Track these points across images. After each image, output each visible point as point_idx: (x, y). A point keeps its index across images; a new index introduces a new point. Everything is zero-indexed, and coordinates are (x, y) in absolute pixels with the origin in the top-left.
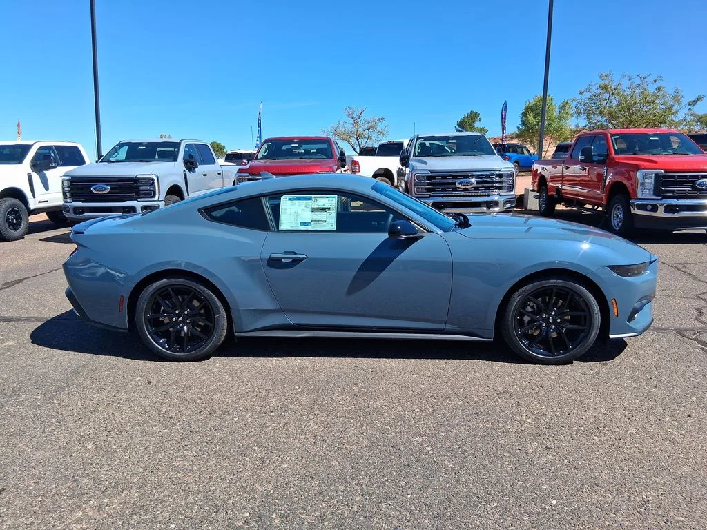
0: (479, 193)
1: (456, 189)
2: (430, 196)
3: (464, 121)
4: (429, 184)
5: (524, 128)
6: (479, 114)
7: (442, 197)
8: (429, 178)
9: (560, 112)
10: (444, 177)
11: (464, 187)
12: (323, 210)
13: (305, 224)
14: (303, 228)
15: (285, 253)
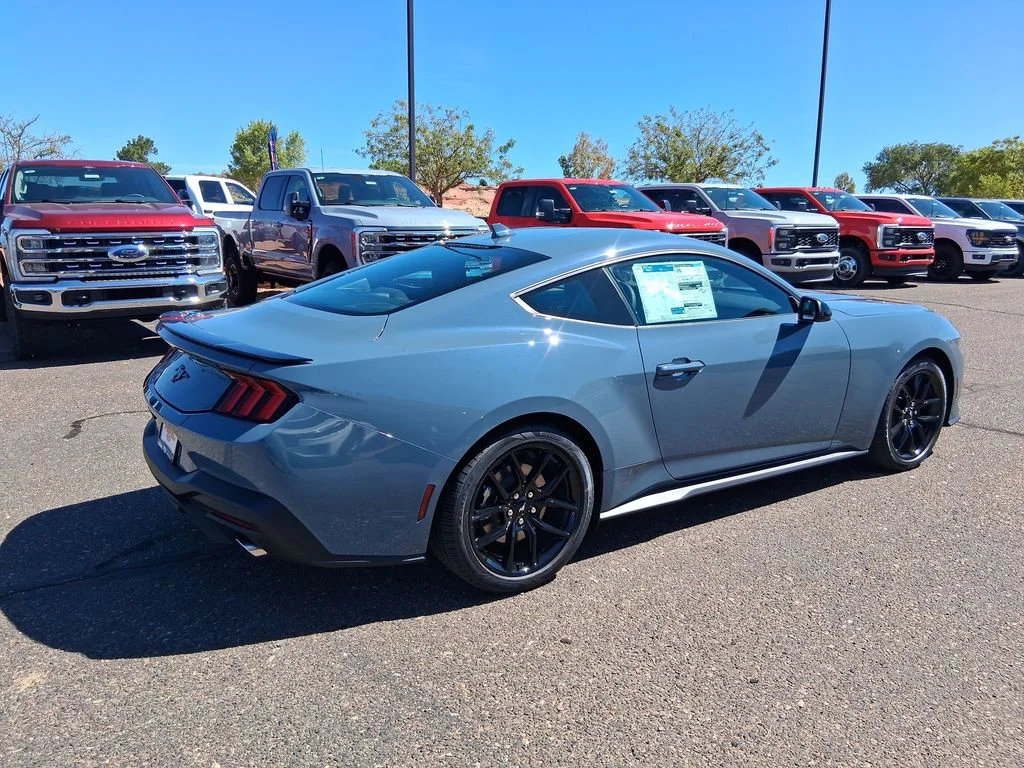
3: (129, 151)
5: (238, 168)
6: (152, 142)
9: (288, 149)
12: (693, 286)
13: (676, 310)
14: (678, 317)
15: (675, 361)
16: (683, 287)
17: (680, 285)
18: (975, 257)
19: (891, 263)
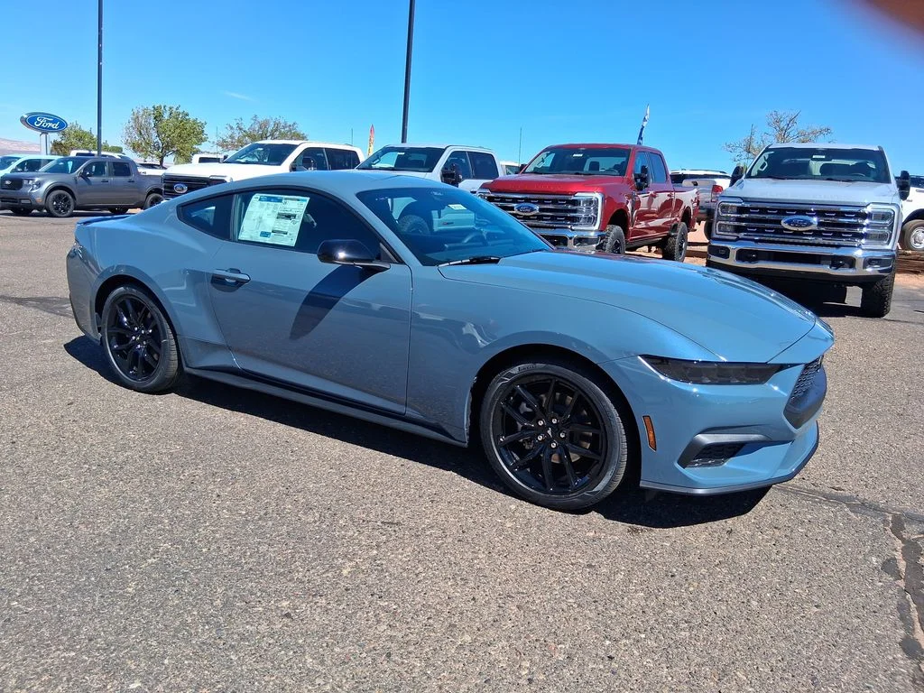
0: (820, 240)
1: (781, 231)
2: (738, 239)
4: (738, 220)
7: (756, 241)
8: (741, 210)
10: (763, 211)
11: (795, 229)
12: (288, 217)
13: (265, 234)
14: (262, 240)
15: (232, 270)
16: (280, 216)
17: (279, 214)
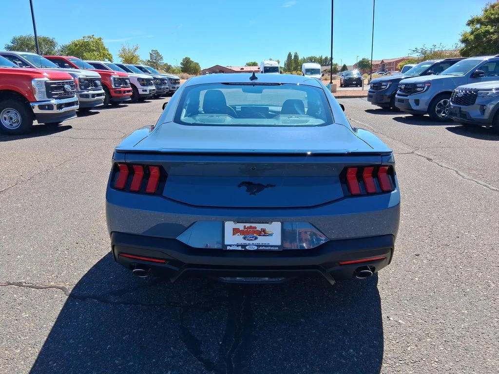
18: (143, 91)
19: (119, 95)
